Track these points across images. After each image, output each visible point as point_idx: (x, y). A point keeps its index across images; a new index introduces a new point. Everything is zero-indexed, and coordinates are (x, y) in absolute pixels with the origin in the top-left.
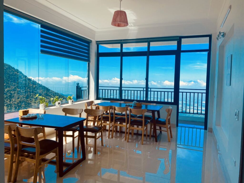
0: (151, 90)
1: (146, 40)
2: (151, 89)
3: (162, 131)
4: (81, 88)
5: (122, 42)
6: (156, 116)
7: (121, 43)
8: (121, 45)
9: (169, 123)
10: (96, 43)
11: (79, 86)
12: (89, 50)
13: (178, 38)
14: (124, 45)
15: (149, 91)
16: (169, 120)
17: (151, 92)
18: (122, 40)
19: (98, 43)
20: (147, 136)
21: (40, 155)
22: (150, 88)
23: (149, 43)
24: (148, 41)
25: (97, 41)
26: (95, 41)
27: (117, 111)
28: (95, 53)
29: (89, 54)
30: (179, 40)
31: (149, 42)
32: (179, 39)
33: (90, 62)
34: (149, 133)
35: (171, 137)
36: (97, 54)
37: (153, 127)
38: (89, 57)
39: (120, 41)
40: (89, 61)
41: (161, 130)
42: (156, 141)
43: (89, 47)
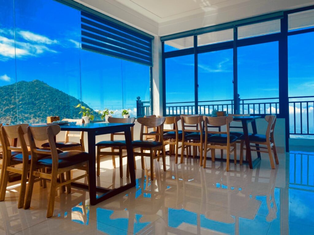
0: (244, 103)
1: (231, 25)
2: (244, 101)
3: (261, 153)
4: (143, 104)
5: (196, 32)
6: (250, 131)
7: (195, 34)
8: (194, 36)
9: (272, 141)
10: (160, 40)
11: (141, 101)
12: (150, 50)
13: (282, 14)
14: (199, 37)
15: (241, 104)
16: (272, 134)
17: (244, 105)
18: (195, 30)
19: (163, 39)
20: (235, 161)
21: (59, 168)
22: (241, 100)
23: (235, 29)
24: (235, 25)
25: (161, 37)
26: (159, 36)
27: (188, 124)
28: (159, 53)
29: (150, 55)
30: (283, 18)
31: (236, 27)
32: (283, 16)
33: (152, 66)
34: (238, 158)
35: (277, 163)
36: (161, 55)
37: (245, 147)
38: (151, 60)
39: (192, 32)
40: (150, 64)
41: (259, 151)
42: (251, 168)
43: (150, 45)
